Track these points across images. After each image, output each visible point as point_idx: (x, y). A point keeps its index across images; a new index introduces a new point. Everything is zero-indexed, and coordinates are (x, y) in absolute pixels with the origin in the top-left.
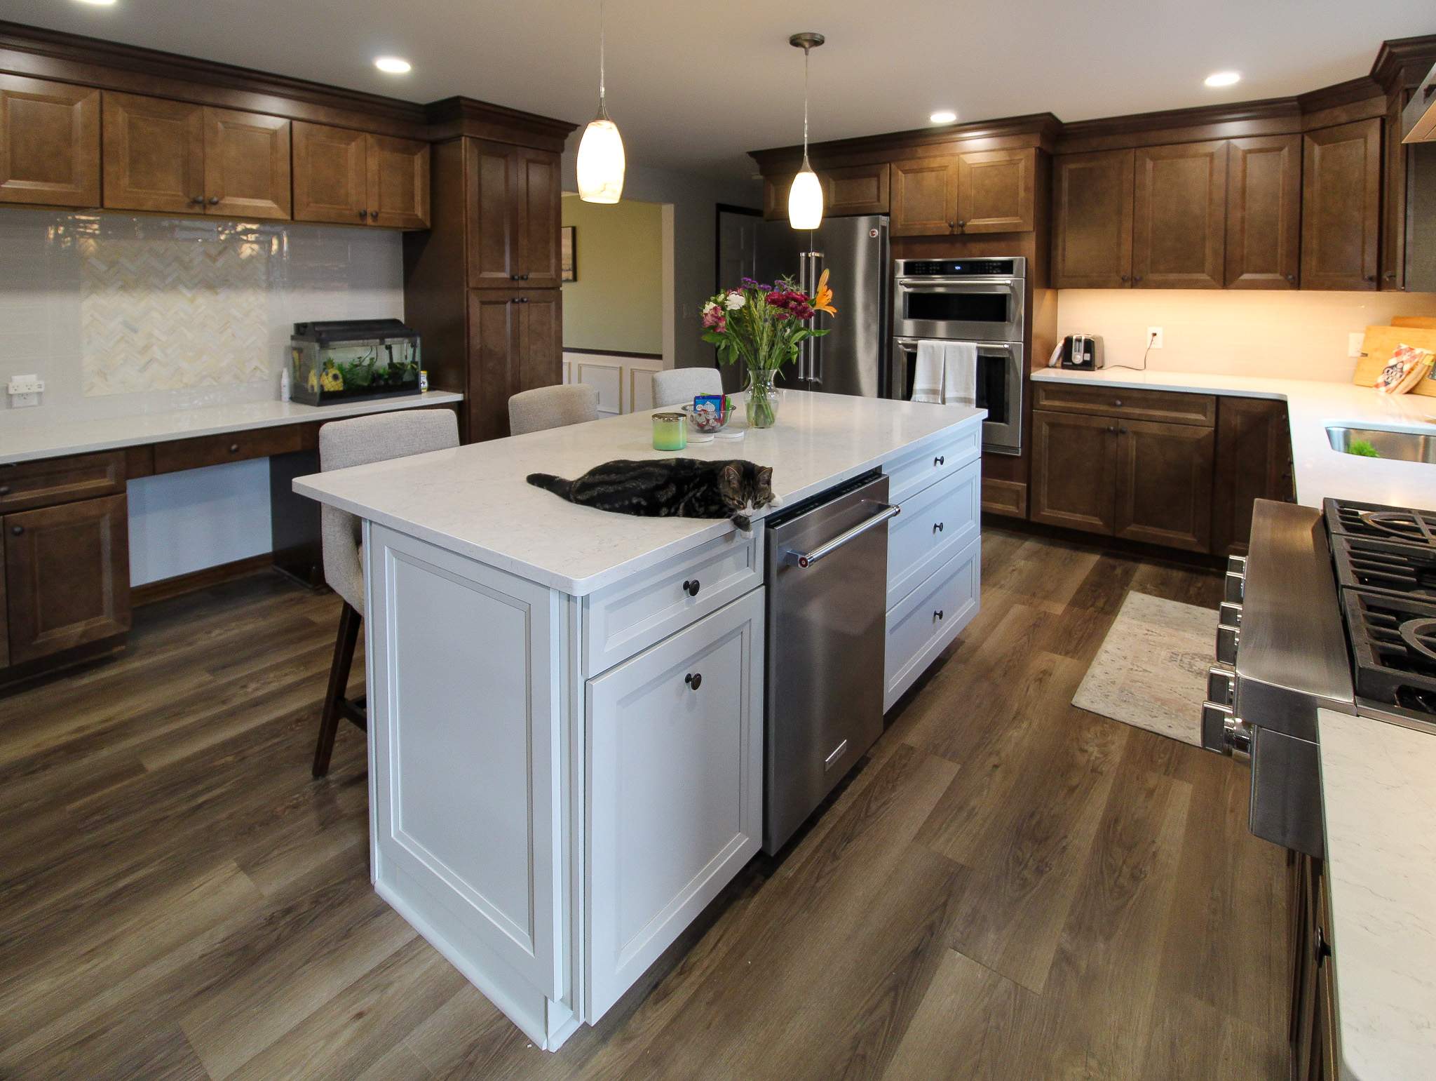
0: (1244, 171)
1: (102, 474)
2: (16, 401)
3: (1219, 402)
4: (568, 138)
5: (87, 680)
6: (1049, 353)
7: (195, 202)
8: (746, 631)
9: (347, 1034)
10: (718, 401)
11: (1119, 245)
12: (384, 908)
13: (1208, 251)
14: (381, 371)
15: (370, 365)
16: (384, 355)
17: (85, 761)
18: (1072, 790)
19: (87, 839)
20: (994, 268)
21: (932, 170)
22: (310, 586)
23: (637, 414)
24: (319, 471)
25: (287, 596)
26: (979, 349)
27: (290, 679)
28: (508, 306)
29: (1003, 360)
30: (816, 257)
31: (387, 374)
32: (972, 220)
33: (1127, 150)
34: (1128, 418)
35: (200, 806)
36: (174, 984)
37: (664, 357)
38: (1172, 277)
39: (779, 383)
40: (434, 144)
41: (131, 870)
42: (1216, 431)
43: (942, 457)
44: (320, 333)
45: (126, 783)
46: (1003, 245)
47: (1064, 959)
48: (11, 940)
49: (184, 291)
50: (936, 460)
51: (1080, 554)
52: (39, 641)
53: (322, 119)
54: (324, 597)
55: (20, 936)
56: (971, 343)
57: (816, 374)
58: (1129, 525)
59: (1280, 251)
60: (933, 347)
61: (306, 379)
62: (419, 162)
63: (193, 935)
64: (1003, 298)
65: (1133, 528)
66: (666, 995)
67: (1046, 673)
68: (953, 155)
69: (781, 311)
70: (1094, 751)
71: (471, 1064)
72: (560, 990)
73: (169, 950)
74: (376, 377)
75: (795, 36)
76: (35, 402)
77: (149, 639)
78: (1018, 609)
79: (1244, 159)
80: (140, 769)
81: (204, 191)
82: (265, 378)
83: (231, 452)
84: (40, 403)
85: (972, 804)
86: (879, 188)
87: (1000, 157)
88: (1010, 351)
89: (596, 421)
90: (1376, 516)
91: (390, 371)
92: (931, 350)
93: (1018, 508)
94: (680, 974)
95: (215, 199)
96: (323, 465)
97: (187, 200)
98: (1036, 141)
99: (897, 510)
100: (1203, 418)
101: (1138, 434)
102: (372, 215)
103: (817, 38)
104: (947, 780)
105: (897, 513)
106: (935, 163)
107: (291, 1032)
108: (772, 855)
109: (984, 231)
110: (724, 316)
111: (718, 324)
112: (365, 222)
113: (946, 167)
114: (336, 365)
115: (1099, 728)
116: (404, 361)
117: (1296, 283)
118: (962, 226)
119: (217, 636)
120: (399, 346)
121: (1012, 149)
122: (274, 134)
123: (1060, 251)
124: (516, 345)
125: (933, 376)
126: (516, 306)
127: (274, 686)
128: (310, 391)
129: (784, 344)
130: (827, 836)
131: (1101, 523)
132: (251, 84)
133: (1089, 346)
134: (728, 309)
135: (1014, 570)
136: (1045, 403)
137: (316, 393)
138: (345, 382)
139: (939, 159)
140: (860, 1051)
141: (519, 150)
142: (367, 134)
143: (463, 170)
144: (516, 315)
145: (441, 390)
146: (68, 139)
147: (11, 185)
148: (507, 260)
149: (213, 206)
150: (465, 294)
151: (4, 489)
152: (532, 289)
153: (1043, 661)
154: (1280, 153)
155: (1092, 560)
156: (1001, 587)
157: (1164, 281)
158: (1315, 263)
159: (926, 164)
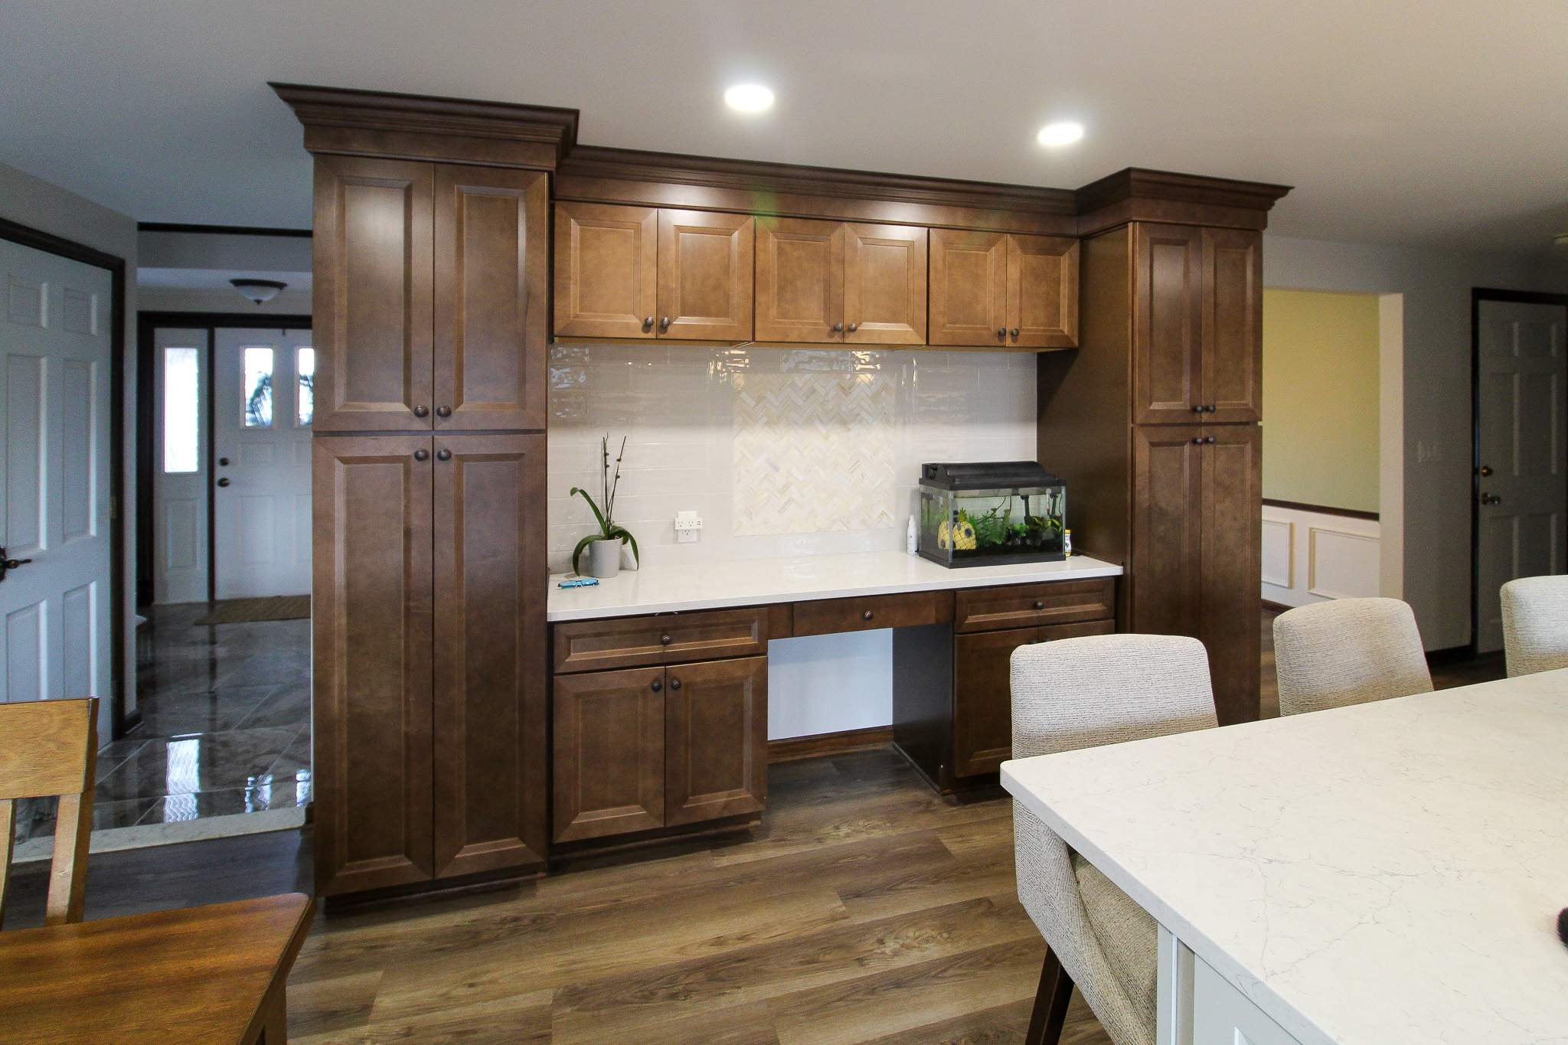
1: (747, 631)
2: (682, 538)
4: (1274, 208)
7: (835, 330)
14: (1018, 527)
15: (1005, 519)
16: (1020, 505)
22: (938, 788)
28: (1187, 448)
31: (1026, 532)
37: (1381, 517)
40: (1084, 239)
44: (953, 478)
49: (821, 428)
52: (688, 806)
53: (961, 223)
61: (936, 532)
62: (1066, 264)
74: (1012, 534)
76: (694, 537)
81: (843, 318)
82: (891, 525)
83: (865, 619)
84: (699, 539)
91: (1028, 527)
95: (854, 326)
97: (828, 328)
102: (1012, 334)
112: (1004, 343)
114: (969, 517)
116: (1043, 515)
119: (845, 836)
120: (1036, 496)
122: (910, 245)
124: (1196, 501)
126: (1197, 448)
128: (940, 547)
132: (890, 191)
137: (948, 551)
138: (977, 539)
141: (1204, 233)
142: (1009, 235)
143: (1130, 267)
144: (1197, 461)
145: (1087, 555)
146: (726, 270)
147: (682, 321)
148: (1186, 384)
149: (851, 334)
150: (1130, 432)
151: (666, 638)
152: (1220, 424)
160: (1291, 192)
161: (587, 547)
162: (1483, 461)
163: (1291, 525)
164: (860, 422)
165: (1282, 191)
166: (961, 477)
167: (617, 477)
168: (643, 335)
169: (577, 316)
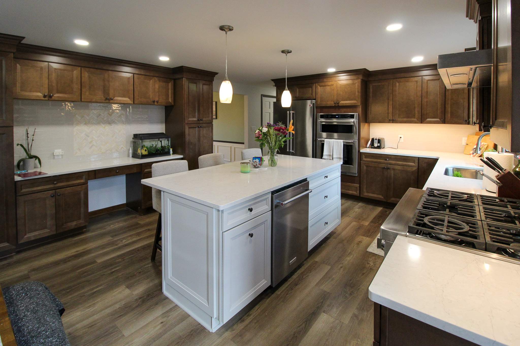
0: (427, 86)
1: (82, 179)
2: (56, 157)
3: (419, 159)
5: (77, 238)
6: (367, 143)
7: (106, 99)
8: (265, 223)
9: (159, 327)
10: (260, 159)
11: (388, 110)
12: (166, 298)
13: (416, 112)
14: (159, 148)
15: (156, 147)
16: (160, 143)
17: (80, 260)
18: (363, 274)
19: (83, 279)
20: (349, 116)
21: (329, 86)
22: (138, 213)
23: (235, 162)
24: (151, 177)
25: (131, 216)
26: (344, 142)
27: (135, 239)
28: (197, 128)
29: (351, 145)
30: (292, 113)
32: (341, 102)
33: (390, 80)
34: (390, 164)
35: (113, 272)
36: (112, 314)
37: (245, 144)
38: (405, 119)
39: (278, 153)
40: (175, 80)
41: (97, 287)
42: (418, 168)
43: (327, 176)
44: (141, 137)
45: (92, 265)
46: (351, 109)
47: (355, 316)
48: (68, 303)
49: (102, 125)
50: (325, 177)
51: (376, 207)
52: (64, 227)
53: (142, 73)
54: (142, 216)
55: (70, 302)
56: (342, 140)
57: (293, 150)
58: (391, 198)
59: (439, 112)
60: (329, 141)
61: (137, 151)
62: (170, 85)
63: (116, 303)
64: (351, 127)
65: (393, 199)
66: (243, 321)
67: (360, 242)
68: (336, 81)
69: (278, 132)
70: (372, 264)
71: (192, 334)
72: (215, 315)
73: (110, 306)
74: (157, 150)
75: (283, 51)
76: (61, 157)
77: (93, 227)
78: (354, 223)
79: (427, 83)
80: (95, 262)
81: (109, 96)
82: (125, 150)
83: (117, 172)
84: (62, 158)
85: (333, 277)
86: (312, 91)
87: (350, 82)
88: (353, 143)
89: (224, 164)
90: (438, 192)
91: (161, 148)
92: (329, 142)
93: (357, 192)
94: (248, 316)
95: (112, 98)
96: (153, 175)
97: (104, 99)
98: (361, 77)
99: (311, 191)
100: (414, 164)
101: (394, 169)
102: (157, 101)
103: (289, 51)
104: (326, 271)
105: (311, 192)
106: (330, 83)
107: (144, 326)
108: (274, 287)
109: (345, 105)
110: (261, 134)
111: (260, 136)
112: (154, 104)
113: (333, 85)
114: (146, 147)
115: (374, 257)
116: (166, 145)
117: (444, 121)
118: (338, 103)
119: (112, 227)
120: (164, 141)
121: (354, 79)
122: (129, 78)
123: (370, 111)
124: (199, 140)
125: (329, 150)
126: (199, 129)
127: (130, 241)
128: (138, 154)
129: (279, 142)
130: (290, 284)
131: (383, 197)
132: (122, 64)
133: (380, 141)
134: (263, 132)
135: (354, 212)
136: (365, 159)
137: (140, 155)
138: (148, 152)
139: (331, 82)
140: (296, 335)
141: (200, 81)
142: (155, 78)
143: (184, 88)
144: (199, 131)
145: (176, 154)
146: (72, 82)
147: (56, 95)
148: (197, 114)
149: (112, 100)
150: (184, 125)
151: (55, 182)
152: (204, 123)
153: (360, 238)
154: (439, 81)
155: (380, 209)
156: (349, 217)
157: (402, 121)
158: (449, 115)
159: (327, 84)
160: (218, 74)
161: (22, 162)
164: (115, 123)
165: (217, 73)
166: (143, 137)
167: (33, 140)
168: (44, 99)
169: (19, 92)
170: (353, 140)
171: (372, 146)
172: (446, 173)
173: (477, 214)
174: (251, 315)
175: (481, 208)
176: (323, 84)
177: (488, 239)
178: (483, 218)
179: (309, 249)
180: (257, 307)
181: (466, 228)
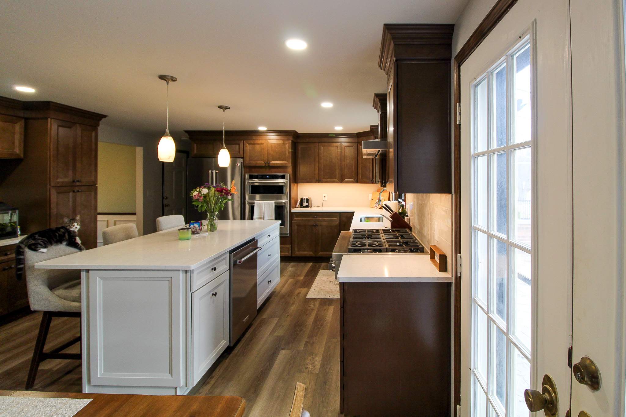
0: (345, 151)
3: (340, 214)
4: (102, 121)
6: (296, 204)
8: (225, 282)
11: (315, 170)
13: (337, 173)
18: (307, 314)
20: (280, 177)
21: (258, 144)
26: (275, 203)
28: (71, 194)
29: (282, 206)
30: (216, 172)
32: (272, 161)
33: (316, 143)
34: (318, 221)
37: (137, 214)
38: (329, 180)
40: (26, 119)
42: (340, 223)
43: (270, 235)
46: (282, 170)
47: (307, 342)
50: (268, 236)
51: (307, 263)
56: (273, 201)
58: (319, 252)
59: (353, 173)
60: (260, 203)
62: (18, 128)
64: (282, 187)
65: (321, 253)
66: (208, 383)
67: (299, 293)
68: (265, 140)
69: (220, 194)
70: (312, 306)
72: (182, 383)
75: (220, 106)
78: (290, 280)
85: (283, 324)
86: (239, 148)
87: (281, 142)
88: (285, 203)
90: (360, 231)
92: (259, 205)
93: (288, 253)
94: (211, 378)
98: (291, 138)
100: (337, 219)
101: (321, 225)
103: (228, 107)
104: (276, 322)
105: (260, 250)
106: (260, 142)
108: (232, 346)
109: (276, 165)
110: (201, 196)
111: (199, 199)
113: (263, 144)
115: (313, 301)
116: (7, 222)
117: (357, 181)
118: (269, 163)
121: (284, 140)
123: (299, 172)
125: (260, 213)
126: (75, 194)
129: (220, 204)
130: (244, 342)
131: (312, 253)
133: (308, 201)
134: (202, 193)
135: (288, 271)
136: (296, 219)
139: (261, 141)
140: (263, 372)
141: (78, 125)
143: (49, 133)
144: (75, 198)
148: (70, 173)
150: (48, 189)
152: (84, 186)
153: (298, 290)
154: (353, 147)
155: (310, 265)
156: (285, 276)
157: (326, 181)
158: (360, 176)
159: (256, 142)
160: (107, 117)
162: (165, 195)
163: (108, 221)
165: (105, 116)
170: (284, 200)
171: (301, 205)
172: (361, 221)
173: (382, 237)
174: (213, 377)
175: (383, 235)
176: (252, 142)
177: (387, 246)
178: (385, 239)
179: (258, 307)
180: (217, 369)
181: (377, 244)
